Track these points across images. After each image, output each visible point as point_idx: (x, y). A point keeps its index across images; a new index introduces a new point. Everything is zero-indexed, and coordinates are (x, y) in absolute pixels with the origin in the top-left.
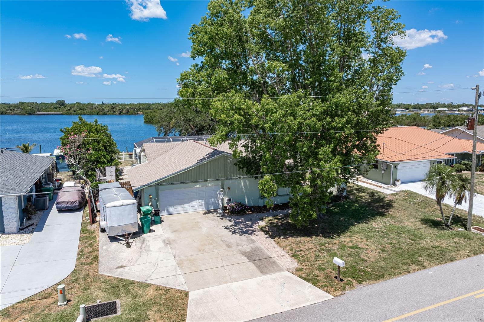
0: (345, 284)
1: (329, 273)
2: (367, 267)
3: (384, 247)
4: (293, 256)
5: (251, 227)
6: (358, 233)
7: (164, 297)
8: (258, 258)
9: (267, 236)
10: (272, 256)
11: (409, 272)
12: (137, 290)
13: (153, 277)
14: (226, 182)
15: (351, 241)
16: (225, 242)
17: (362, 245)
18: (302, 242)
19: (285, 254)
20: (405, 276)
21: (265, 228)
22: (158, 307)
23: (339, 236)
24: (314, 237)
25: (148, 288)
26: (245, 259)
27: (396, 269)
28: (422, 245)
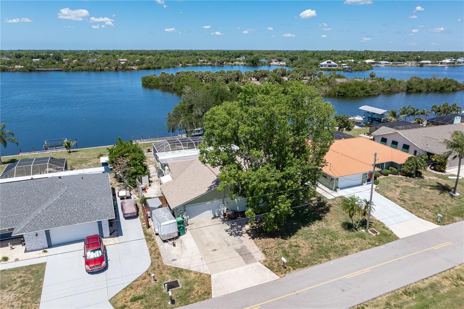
0: (287, 270)
1: (280, 263)
2: (300, 260)
3: (313, 246)
4: (263, 252)
5: (241, 230)
6: (301, 235)
7: (200, 278)
8: (244, 254)
9: (250, 237)
10: (252, 252)
11: (321, 263)
12: (185, 274)
13: (192, 266)
14: (225, 199)
15: (296, 242)
16: (226, 242)
17: (301, 245)
18: (269, 242)
19: (259, 250)
20: (318, 265)
21: (249, 231)
22: (198, 283)
23: (290, 237)
24: (276, 238)
25: (191, 273)
26: (238, 254)
27: (315, 260)
28: (335, 244)
